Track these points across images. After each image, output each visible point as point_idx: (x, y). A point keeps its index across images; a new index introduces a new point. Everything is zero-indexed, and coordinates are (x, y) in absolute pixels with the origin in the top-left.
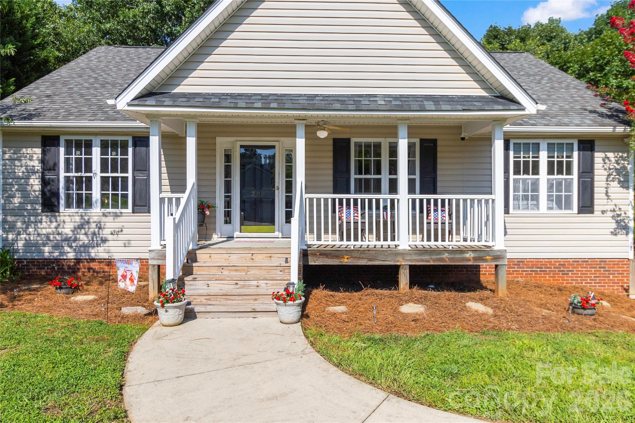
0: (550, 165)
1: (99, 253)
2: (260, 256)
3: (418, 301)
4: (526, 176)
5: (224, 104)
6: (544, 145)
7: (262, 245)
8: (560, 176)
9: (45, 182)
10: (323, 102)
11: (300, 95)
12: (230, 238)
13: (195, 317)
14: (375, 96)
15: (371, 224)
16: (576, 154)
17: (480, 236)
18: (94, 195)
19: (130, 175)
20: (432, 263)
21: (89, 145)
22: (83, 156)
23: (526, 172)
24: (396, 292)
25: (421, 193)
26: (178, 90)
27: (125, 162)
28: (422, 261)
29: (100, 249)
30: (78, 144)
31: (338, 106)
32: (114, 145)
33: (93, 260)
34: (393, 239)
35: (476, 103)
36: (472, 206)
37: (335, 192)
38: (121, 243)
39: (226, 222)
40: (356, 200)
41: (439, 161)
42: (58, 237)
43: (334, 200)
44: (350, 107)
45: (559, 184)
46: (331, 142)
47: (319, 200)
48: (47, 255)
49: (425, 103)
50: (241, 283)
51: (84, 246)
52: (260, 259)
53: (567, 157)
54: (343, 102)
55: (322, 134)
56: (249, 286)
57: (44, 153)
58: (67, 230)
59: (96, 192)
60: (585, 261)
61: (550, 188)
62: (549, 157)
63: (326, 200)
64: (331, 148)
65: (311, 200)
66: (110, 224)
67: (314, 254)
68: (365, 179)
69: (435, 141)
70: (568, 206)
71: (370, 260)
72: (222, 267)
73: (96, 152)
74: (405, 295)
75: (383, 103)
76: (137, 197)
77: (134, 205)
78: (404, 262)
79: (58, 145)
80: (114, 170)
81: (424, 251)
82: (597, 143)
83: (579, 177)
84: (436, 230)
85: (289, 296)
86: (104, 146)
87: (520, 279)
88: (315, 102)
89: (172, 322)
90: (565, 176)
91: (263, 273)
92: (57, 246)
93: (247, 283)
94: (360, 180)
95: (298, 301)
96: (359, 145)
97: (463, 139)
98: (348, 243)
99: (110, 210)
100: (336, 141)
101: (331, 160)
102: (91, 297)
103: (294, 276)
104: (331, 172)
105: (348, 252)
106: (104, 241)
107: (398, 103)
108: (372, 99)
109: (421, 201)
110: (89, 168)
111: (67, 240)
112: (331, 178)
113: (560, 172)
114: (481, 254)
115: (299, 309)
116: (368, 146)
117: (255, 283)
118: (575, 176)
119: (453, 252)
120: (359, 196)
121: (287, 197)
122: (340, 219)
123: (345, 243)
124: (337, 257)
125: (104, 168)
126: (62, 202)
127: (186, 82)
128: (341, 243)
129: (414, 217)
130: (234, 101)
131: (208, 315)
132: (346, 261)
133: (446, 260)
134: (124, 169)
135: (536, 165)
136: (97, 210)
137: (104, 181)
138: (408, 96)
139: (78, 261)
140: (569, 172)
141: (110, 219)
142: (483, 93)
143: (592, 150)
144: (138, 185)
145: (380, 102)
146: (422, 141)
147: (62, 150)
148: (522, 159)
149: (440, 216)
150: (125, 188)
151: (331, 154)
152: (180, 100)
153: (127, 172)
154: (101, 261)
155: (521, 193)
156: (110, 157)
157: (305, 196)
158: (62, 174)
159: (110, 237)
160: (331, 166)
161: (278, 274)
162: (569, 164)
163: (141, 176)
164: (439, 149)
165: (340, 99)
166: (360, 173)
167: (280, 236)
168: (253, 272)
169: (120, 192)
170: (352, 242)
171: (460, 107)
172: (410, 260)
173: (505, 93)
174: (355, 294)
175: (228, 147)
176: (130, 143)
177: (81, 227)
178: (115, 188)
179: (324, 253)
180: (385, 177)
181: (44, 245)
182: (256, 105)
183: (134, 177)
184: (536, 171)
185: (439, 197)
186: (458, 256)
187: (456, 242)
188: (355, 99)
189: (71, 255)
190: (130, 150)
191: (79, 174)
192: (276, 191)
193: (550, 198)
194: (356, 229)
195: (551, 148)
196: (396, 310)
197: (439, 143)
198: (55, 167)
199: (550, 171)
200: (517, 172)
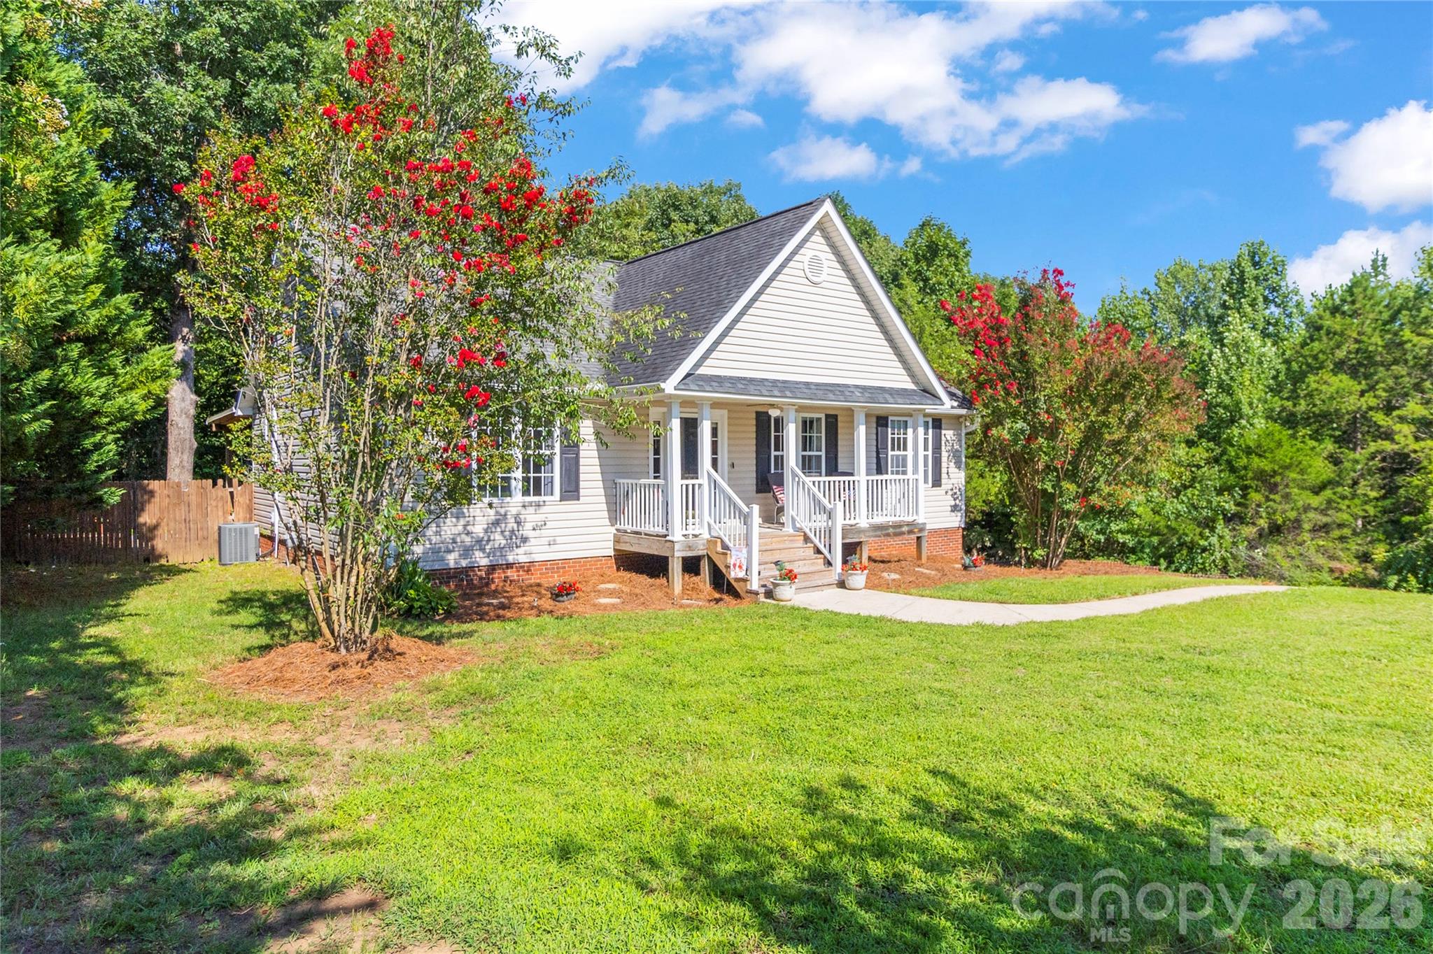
1: (519, 555)
16: (930, 431)
18: (513, 481)
19: (556, 451)
29: (520, 551)
33: (510, 566)
42: (467, 539)
48: (452, 564)
51: (501, 549)
58: (478, 530)
59: (516, 475)
60: (935, 531)
64: (754, 422)
66: (531, 517)
69: (836, 416)
76: (565, 480)
77: (562, 491)
80: (537, 446)
81: (878, 528)
82: (943, 421)
83: (933, 454)
92: (467, 552)
99: (533, 499)
106: (525, 540)
111: (479, 541)
114: (912, 528)
118: (930, 453)
119: (895, 526)
125: (525, 445)
133: (891, 534)
135: (905, 442)
136: (517, 498)
137: (526, 460)
139: (492, 568)
141: (531, 510)
142: (912, 386)
143: (941, 428)
144: (566, 463)
148: (896, 436)
150: (549, 468)
153: (552, 448)
154: (521, 567)
156: (532, 429)
159: (531, 534)
163: (570, 453)
169: (543, 475)
172: (869, 536)
173: (929, 388)
177: (496, 523)
181: (449, 551)
183: (561, 454)
184: (905, 447)
189: (484, 562)
197: (839, 418)
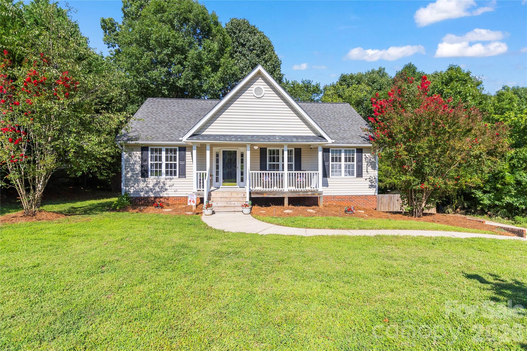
0: (346, 158)
1: (164, 194)
2: (234, 194)
3: (290, 209)
4: (336, 163)
5: (221, 139)
6: (343, 150)
7: (233, 190)
8: (349, 163)
9: (142, 166)
10: (257, 139)
11: (248, 136)
12: (218, 188)
13: (215, 213)
14: (275, 136)
15: (274, 182)
16: (355, 154)
17: (316, 186)
18: (163, 171)
19: (177, 162)
20: (296, 196)
21: (161, 151)
22: (158, 155)
23: (336, 161)
24: (283, 207)
25: (295, 171)
26: (204, 133)
27: (175, 157)
28: (293, 195)
30: (156, 150)
31: (262, 140)
32: (171, 151)
33: (161, 197)
34: (282, 188)
35: (311, 139)
36: (313, 175)
37: (261, 170)
38: (173, 190)
39: (217, 181)
40: (268, 174)
41: (302, 157)
42: (147, 188)
43: (260, 173)
44: (266, 141)
45: (349, 165)
46: (259, 149)
47: (255, 173)
48: (142, 196)
49: (293, 139)
50: (228, 203)
51: (158, 192)
52: (234, 195)
53: (352, 155)
54: (264, 138)
55: (256, 148)
56: (231, 204)
57: (142, 154)
58: (151, 186)
59: (164, 169)
60: (359, 196)
61: (346, 168)
62: (345, 155)
63: (258, 173)
64: (259, 151)
65: (252, 173)
66: (168, 183)
67: (253, 193)
68: (273, 164)
69: (301, 149)
70: (353, 175)
71: (274, 195)
72: (221, 198)
73: (164, 153)
74: (286, 207)
75: (278, 139)
76: (181, 171)
77: (179, 175)
78: (286, 196)
79: (148, 150)
80: (171, 161)
81: (294, 192)
82: (363, 150)
83: (357, 163)
84: (300, 184)
85: (246, 205)
86: (167, 151)
87: (334, 204)
88: (254, 138)
89: (209, 214)
90: (351, 163)
91: (236, 199)
92: (147, 192)
93: (231, 203)
94: (271, 164)
95: (250, 207)
96: (270, 151)
97: (311, 148)
98: (266, 189)
99: (169, 177)
100: (261, 149)
101: (259, 156)
102: (171, 210)
103: (248, 199)
104: (259, 161)
105: (266, 192)
106: (166, 190)
107: (284, 139)
108: (274, 137)
109: (295, 173)
110: (160, 159)
111: (151, 189)
112: (259, 164)
113: (349, 161)
114: (314, 193)
115: (250, 209)
116: (274, 151)
117: (233, 203)
118: (355, 163)
119: (304, 192)
120: (270, 172)
121: (241, 171)
122: (263, 180)
123: (265, 189)
124: (262, 194)
125: (167, 160)
126: (149, 173)
127: (207, 130)
128: (263, 189)
129: (290, 179)
130: (225, 138)
131: (219, 213)
132: (265, 196)
133: (301, 195)
134: (175, 160)
135: (340, 159)
136: (164, 176)
137: (167, 165)
138: (287, 136)
139: (155, 198)
140: (353, 161)
141: (168, 180)
142: (314, 135)
143: (362, 152)
144: (181, 166)
145: (277, 139)
146: (295, 149)
147: (149, 153)
148: (335, 156)
149: (302, 180)
150: (175, 168)
151: (259, 154)
152: (205, 137)
153: (176, 161)
154: (165, 198)
155: (334, 170)
156: (169, 155)
157: (250, 172)
158: (150, 162)
159: (168, 188)
160: (259, 159)
161: (241, 199)
162: (353, 158)
163: (182, 163)
164: (302, 152)
165: (263, 137)
166: (271, 162)
167: (239, 187)
168: (232, 199)
169: (173, 170)
170: (267, 189)
171: (305, 141)
172: (288, 195)
174: (268, 208)
175: (218, 151)
176: (178, 150)
177: (157, 184)
178: (171, 168)
179: (257, 193)
180: (280, 163)
181: (141, 192)
182: (233, 140)
183: (179, 163)
184: (340, 161)
185: (302, 172)
186: (305, 193)
187: (308, 188)
188: (268, 137)
189: (153, 196)
190: (178, 153)
191: (156, 162)
192: (237, 169)
193: (345, 171)
194: (269, 184)
195: (346, 152)
196: (282, 212)
197: (302, 150)
198: (146, 160)
199: (346, 161)
200: (333, 161)
